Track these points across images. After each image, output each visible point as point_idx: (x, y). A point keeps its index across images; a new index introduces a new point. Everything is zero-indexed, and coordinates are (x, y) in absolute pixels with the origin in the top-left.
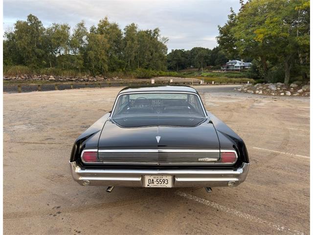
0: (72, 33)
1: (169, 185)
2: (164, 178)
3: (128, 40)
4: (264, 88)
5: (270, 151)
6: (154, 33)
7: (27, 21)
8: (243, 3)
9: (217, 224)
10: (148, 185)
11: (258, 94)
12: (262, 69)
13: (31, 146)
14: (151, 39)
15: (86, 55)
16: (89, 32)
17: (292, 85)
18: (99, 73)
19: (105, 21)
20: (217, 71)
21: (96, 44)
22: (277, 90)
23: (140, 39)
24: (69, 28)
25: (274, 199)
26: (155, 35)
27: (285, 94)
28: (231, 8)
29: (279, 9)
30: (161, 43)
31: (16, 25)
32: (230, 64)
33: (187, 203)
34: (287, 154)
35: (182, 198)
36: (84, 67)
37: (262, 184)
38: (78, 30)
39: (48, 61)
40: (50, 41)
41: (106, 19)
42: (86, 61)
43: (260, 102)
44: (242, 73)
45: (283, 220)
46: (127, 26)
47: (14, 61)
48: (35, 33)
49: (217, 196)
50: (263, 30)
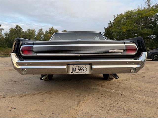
0: (36, 33)
7: (15, 28)
8: (115, 17)
9: (124, 101)
16: (45, 33)
19: (52, 29)
21: (48, 39)
24: (35, 31)
28: (110, 20)
31: (10, 30)
33: (99, 91)
38: (40, 32)
41: (53, 27)
47: (8, 46)
48: (19, 33)
49: (119, 88)
50: (126, 27)
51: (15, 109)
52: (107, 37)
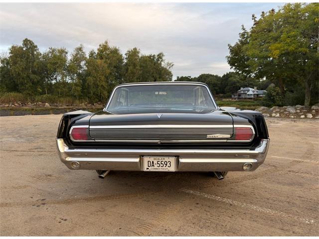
0: (69, 57)
1: (173, 169)
2: (167, 159)
3: (129, 66)
4: (281, 111)
5: (291, 159)
6: (158, 58)
7: (22, 46)
8: (256, 19)
9: (231, 216)
10: (148, 169)
11: (274, 117)
12: (278, 96)
13: (18, 153)
14: (154, 65)
15: (84, 81)
16: (88, 57)
17: (314, 107)
18: (98, 100)
19: (105, 46)
20: (228, 100)
21: (95, 70)
22: (296, 113)
23: (142, 64)
24: (67, 53)
25: (299, 197)
26: (158, 60)
27: (306, 117)
28: (243, 26)
29: (296, 23)
30: (166, 69)
31: (10, 50)
32: (242, 92)
33: (194, 198)
34: (312, 161)
35: (188, 194)
36: (82, 94)
37: (284, 185)
38: (76, 55)
39: (43, 88)
40: (46, 67)
41: (106, 43)
42: (84, 88)
43: (277, 123)
44: (256, 102)
45: (313, 214)
46: (128, 51)
47: (7, 87)
48: (30, 58)
49: (230, 193)
50: (279, 45)
51: (65, 220)
52: (235, 66)
